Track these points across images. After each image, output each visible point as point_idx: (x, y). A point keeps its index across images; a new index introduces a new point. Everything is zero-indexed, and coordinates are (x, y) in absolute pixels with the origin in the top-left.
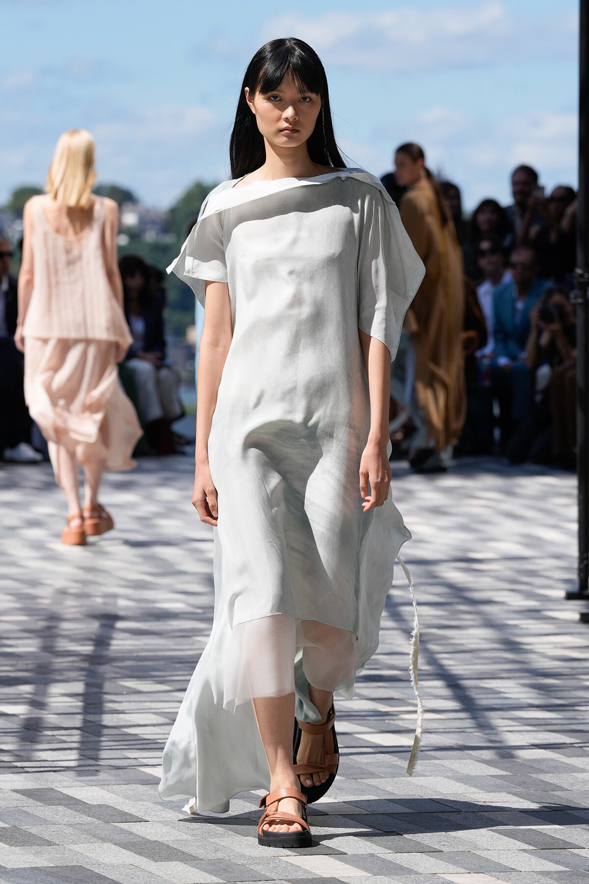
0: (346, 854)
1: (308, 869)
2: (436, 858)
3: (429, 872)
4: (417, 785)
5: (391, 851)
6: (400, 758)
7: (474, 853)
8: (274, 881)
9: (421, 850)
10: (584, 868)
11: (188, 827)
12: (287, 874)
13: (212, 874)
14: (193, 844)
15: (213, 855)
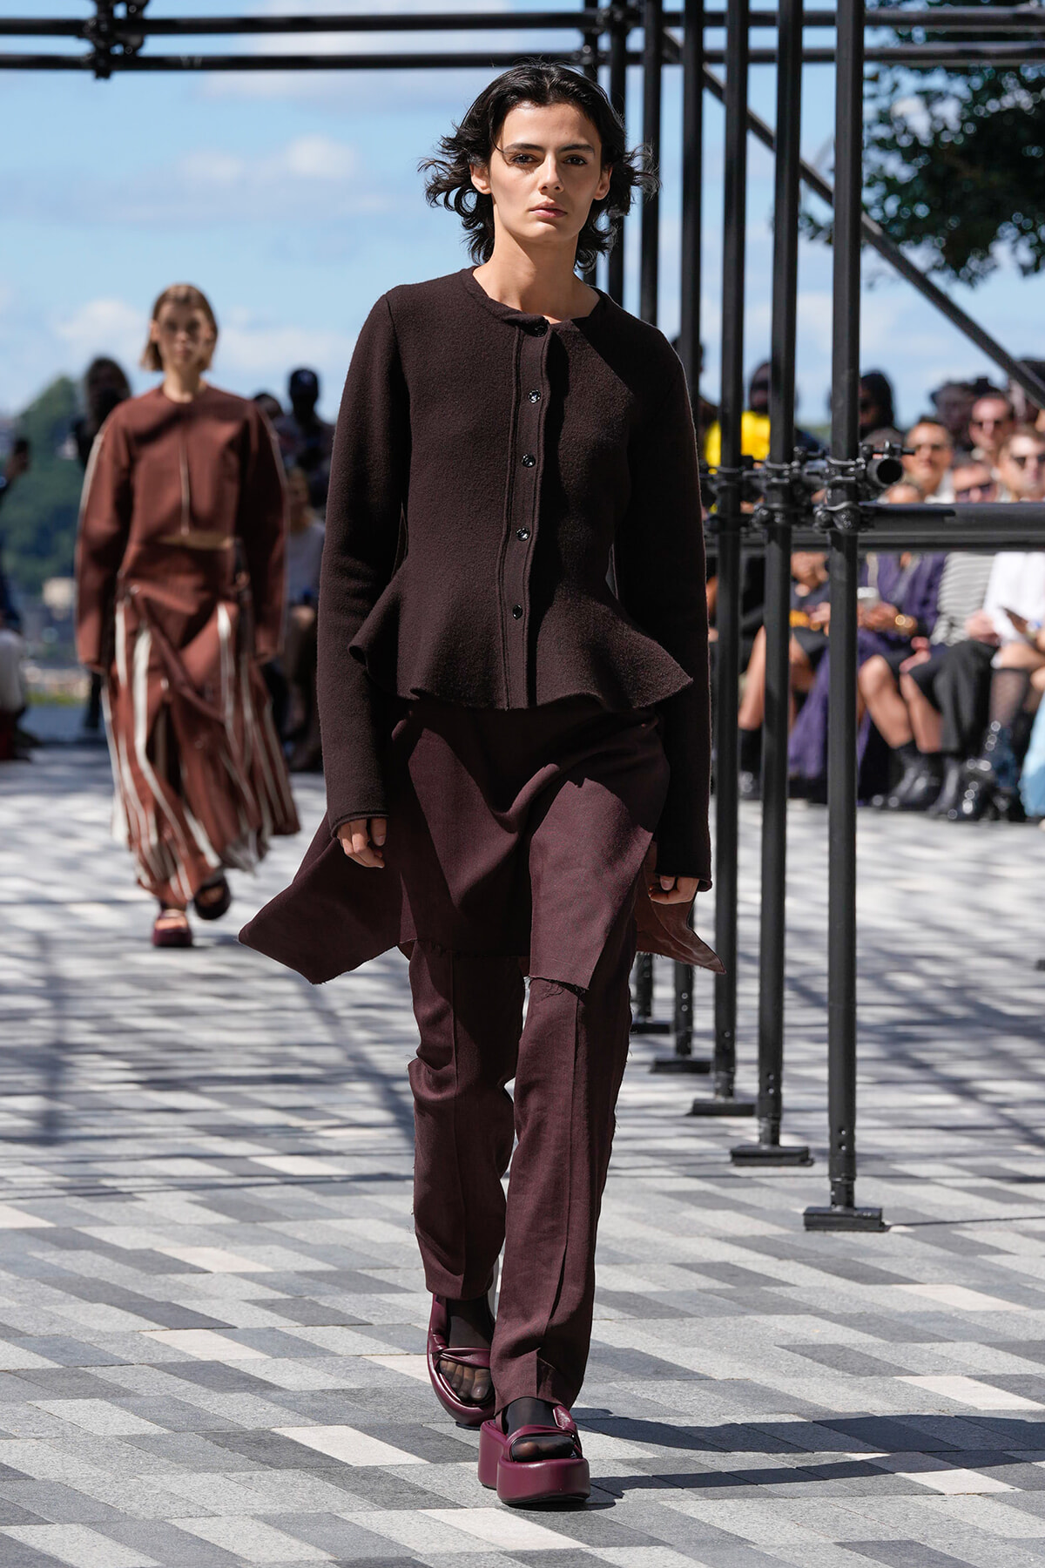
0: (235, 1327)
1: (180, 1348)
2: (362, 1333)
3: (352, 1352)
5: (298, 1324)
6: (318, 1192)
7: (416, 1327)
8: (132, 1366)
9: (342, 1322)
11: (12, 1290)
12: (151, 1357)
13: (44, 1356)
14: (19, 1314)
15: (47, 1329)
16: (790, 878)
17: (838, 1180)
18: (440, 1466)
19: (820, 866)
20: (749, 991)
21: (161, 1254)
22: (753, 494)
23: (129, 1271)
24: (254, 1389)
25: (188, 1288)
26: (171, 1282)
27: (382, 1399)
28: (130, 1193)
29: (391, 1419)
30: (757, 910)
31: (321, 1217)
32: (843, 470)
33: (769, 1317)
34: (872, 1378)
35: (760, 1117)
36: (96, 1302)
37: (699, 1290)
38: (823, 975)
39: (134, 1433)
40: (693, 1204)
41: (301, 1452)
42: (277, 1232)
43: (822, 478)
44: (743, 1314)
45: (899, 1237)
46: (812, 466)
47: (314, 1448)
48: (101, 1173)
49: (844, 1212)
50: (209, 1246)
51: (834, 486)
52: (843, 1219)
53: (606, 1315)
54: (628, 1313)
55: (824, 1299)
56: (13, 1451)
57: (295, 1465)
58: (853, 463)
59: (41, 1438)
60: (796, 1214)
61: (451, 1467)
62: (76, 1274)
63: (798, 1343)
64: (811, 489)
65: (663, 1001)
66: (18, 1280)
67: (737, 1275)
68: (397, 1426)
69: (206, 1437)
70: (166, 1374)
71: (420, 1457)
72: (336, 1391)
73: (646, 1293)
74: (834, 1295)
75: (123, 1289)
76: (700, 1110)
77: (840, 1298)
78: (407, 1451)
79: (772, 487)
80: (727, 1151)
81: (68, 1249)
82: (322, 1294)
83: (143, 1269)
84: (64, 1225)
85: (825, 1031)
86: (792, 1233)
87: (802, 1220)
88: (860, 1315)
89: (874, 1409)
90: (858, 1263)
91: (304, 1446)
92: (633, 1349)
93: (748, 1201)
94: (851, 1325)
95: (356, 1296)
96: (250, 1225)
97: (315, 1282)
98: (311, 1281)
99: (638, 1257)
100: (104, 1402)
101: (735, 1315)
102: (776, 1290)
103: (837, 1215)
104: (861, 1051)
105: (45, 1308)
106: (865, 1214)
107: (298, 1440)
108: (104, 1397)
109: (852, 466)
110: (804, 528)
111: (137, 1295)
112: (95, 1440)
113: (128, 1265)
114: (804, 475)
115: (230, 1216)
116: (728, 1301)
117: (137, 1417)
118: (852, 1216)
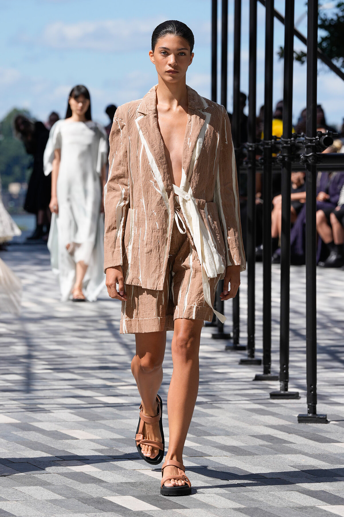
3: (131, 469)
4: (126, 424)
6: (118, 409)
10: (212, 466)
11: (6, 446)
12: (58, 470)
14: (9, 455)
16: (291, 293)
17: (310, 404)
18: (165, 510)
19: (303, 288)
20: (276, 335)
21: (60, 432)
22: (277, 150)
23: (48, 438)
24: (96, 482)
25: (70, 445)
26: (64, 443)
27: (143, 486)
28: (49, 410)
29: (147, 493)
30: (279, 305)
31: (119, 419)
32: (311, 141)
33: (286, 455)
34: (325, 478)
35: (280, 381)
36: (37, 450)
37: (260, 445)
38: (304, 329)
39: (52, 499)
40: (256, 413)
41: (114, 505)
42: (103, 424)
43: (303, 144)
44: (276, 454)
45: (333, 425)
46: (299, 140)
47: (119, 504)
48: (37, 403)
49: (313, 416)
50: (78, 430)
51: (308, 147)
52: (313, 419)
53: (226, 455)
54: (233, 454)
55: (306, 448)
56: (8, 506)
57: (112, 510)
58: (315, 138)
59: (18, 501)
60: (295, 417)
61: (169, 511)
62: (28, 440)
63: (297, 465)
64: (298, 148)
65: (243, 338)
66: (8, 442)
67: (273, 440)
68: (149, 496)
69: (79, 500)
70: (63, 477)
71: (158, 507)
72: (126, 483)
73: (240, 446)
74: (309, 447)
75: (47, 445)
76: (257, 378)
77: (312, 448)
78: (153, 505)
79: (284, 147)
80: (269, 394)
81: (26, 431)
82: (120, 447)
83: (53, 438)
84: (24, 422)
85: (305, 349)
86: (293, 424)
87: (297, 419)
88: (320, 454)
89: (326, 489)
90: (318, 435)
91: (115, 503)
92: (236, 467)
93: (277, 412)
94: (316, 458)
95: (132, 447)
96: (93, 421)
97: (117, 442)
98: (116, 442)
99: (236, 433)
100: (41, 487)
101: (273, 454)
102: (288, 445)
103: (310, 417)
104: (319, 357)
105: (18, 453)
106: (320, 417)
107: (113, 501)
108: (41, 485)
109: (314, 140)
110: (296, 163)
111: (52, 448)
112: (38, 501)
113: (48, 436)
114: (297, 143)
115: (85, 418)
116: (271, 449)
117: (53, 493)
118: (316, 418)
